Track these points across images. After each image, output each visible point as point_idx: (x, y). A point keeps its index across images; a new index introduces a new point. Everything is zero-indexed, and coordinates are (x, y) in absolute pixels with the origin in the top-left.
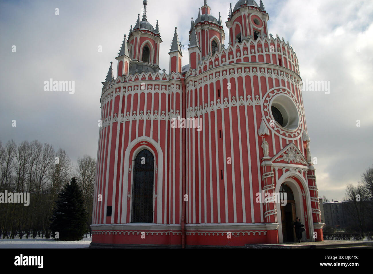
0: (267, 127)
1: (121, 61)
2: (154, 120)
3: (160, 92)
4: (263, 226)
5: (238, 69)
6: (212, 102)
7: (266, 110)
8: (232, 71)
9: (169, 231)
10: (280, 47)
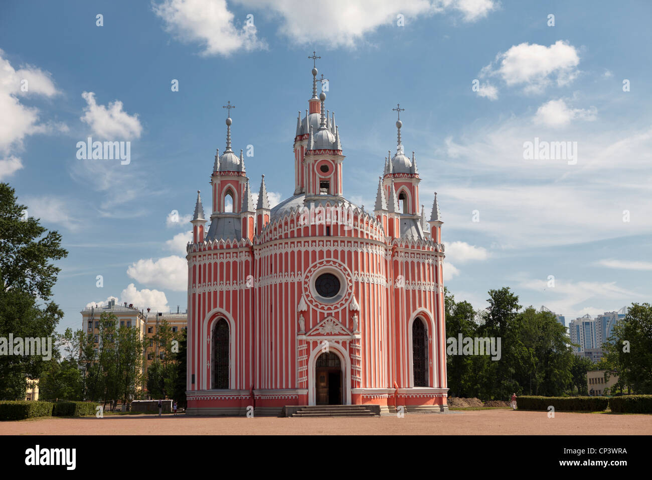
0: (306, 303)
1: (196, 225)
2: (226, 291)
3: (231, 260)
4: (295, 392)
5: (285, 244)
8: (281, 246)
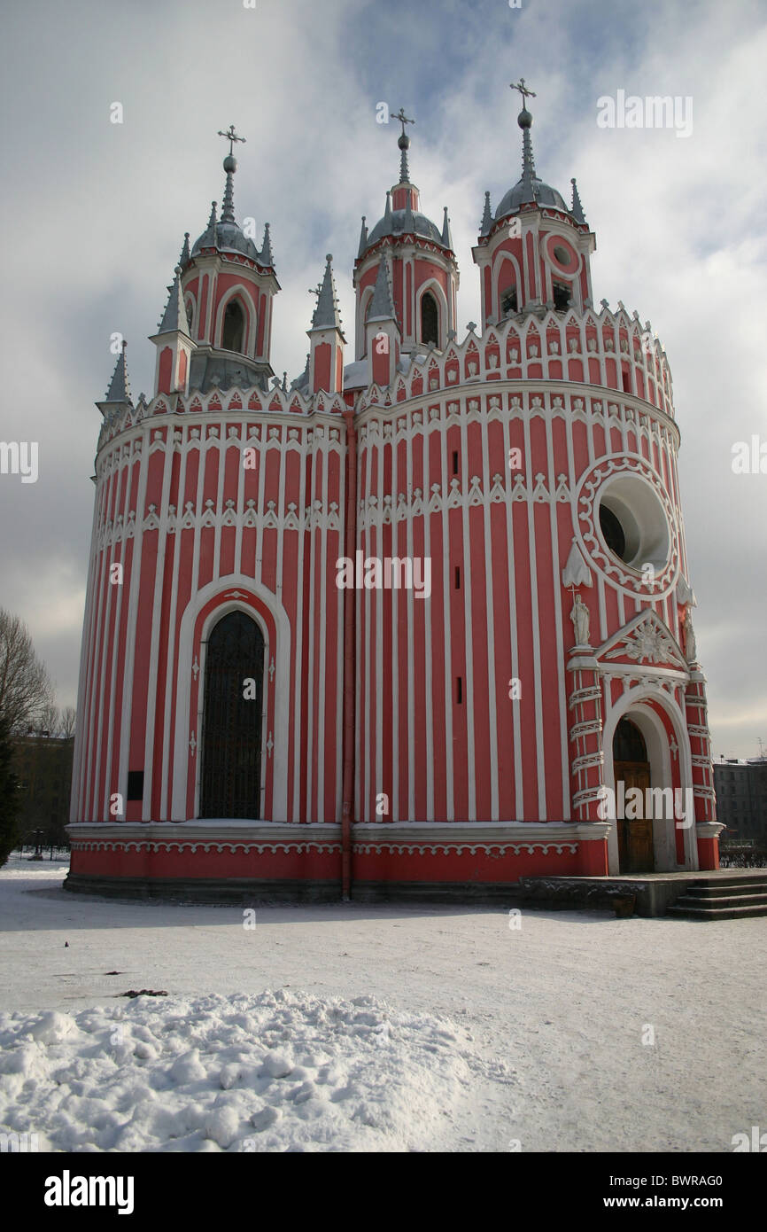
0: (588, 565)
1: (167, 347)
2: (265, 530)
3: (284, 448)
4: (569, 831)
5: (511, 396)
6: (436, 487)
7: (584, 516)
8: (494, 401)
9: (307, 842)
10: (627, 337)
